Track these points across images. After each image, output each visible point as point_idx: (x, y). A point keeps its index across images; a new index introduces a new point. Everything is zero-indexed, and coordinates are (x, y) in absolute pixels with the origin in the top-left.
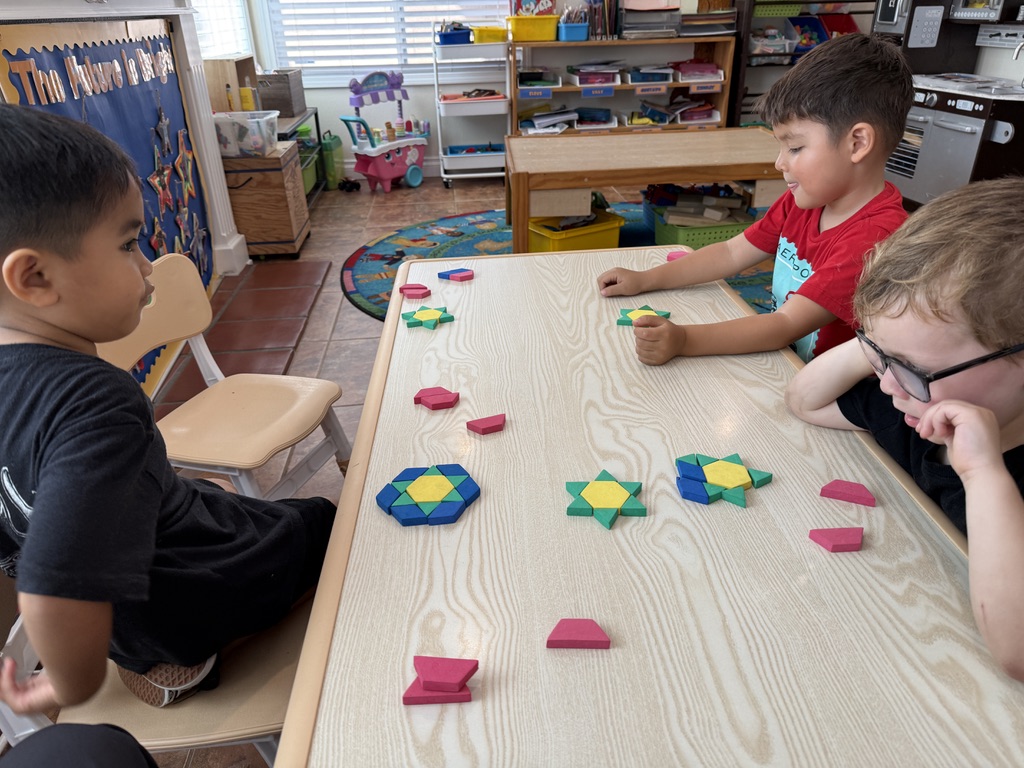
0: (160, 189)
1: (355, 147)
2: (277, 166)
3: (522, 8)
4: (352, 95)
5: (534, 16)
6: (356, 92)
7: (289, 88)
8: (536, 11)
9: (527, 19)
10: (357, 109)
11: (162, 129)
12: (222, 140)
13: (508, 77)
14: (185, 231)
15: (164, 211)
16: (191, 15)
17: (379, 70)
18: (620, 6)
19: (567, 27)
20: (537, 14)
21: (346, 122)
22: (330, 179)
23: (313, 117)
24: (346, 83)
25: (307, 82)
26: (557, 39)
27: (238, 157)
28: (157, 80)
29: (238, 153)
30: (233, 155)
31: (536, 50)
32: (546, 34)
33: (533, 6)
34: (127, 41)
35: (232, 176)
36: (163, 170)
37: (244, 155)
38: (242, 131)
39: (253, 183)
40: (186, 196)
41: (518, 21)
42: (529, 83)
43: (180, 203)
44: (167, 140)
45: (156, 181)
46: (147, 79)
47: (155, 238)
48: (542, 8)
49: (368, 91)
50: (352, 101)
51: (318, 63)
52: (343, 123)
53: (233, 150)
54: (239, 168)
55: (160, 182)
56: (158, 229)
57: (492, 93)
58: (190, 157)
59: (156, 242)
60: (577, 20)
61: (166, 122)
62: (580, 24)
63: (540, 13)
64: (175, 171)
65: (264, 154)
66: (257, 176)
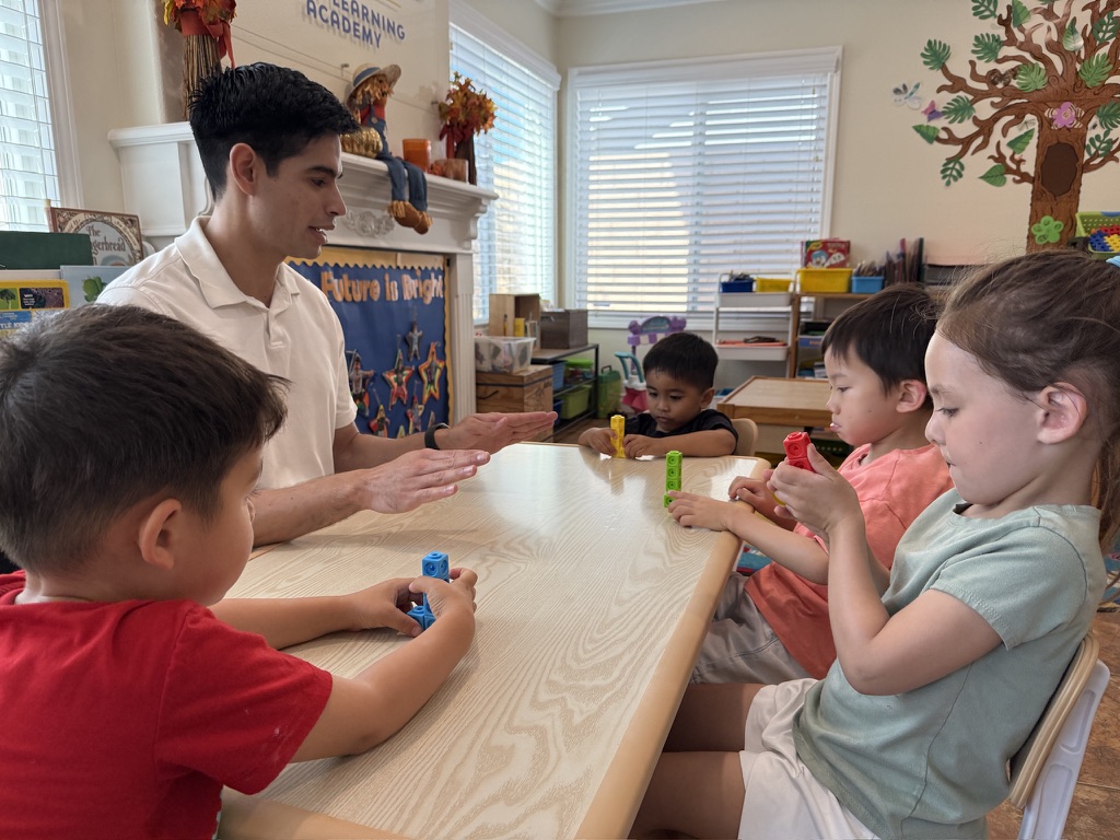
0: (395, 384)
1: (626, 382)
2: (520, 383)
3: (812, 261)
4: (631, 335)
5: (824, 269)
6: (635, 332)
7: (568, 324)
8: (828, 264)
9: (816, 272)
10: (634, 348)
11: (412, 339)
12: (478, 356)
13: (790, 327)
14: (415, 424)
15: (394, 403)
16: (471, 255)
17: (661, 315)
18: (924, 261)
19: (858, 281)
20: (828, 267)
21: (621, 358)
22: (601, 409)
23: (593, 351)
24: (626, 325)
25: (592, 322)
26: (849, 291)
27: (489, 373)
28: (419, 300)
29: (490, 369)
30: (486, 370)
31: (829, 301)
32: (837, 285)
33: (823, 260)
34: (394, 267)
35: (482, 388)
36: (403, 369)
37: (495, 371)
38: (496, 351)
39: (498, 396)
40: (426, 396)
41: (806, 274)
42: (811, 333)
43: (416, 400)
44: (415, 347)
45: (392, 378)
46: (407, 297)
47: (376, 421)
48: (834, 262)
49: (646, 332)
50: (630, 341)
51: (613, 307)
52: (618, 359)
53: (486, 366)
54: (488, 382)
55: (397, 380)
56: (381, 415)
57: (772, 340)
58: (441, 365)
59: (375, 426)
60: (871, 273)
61: (416, 334)
62: (875, 278)
63: (831, 266)
64: (417, 373)
65: (511, 372)
66: (502, 390)
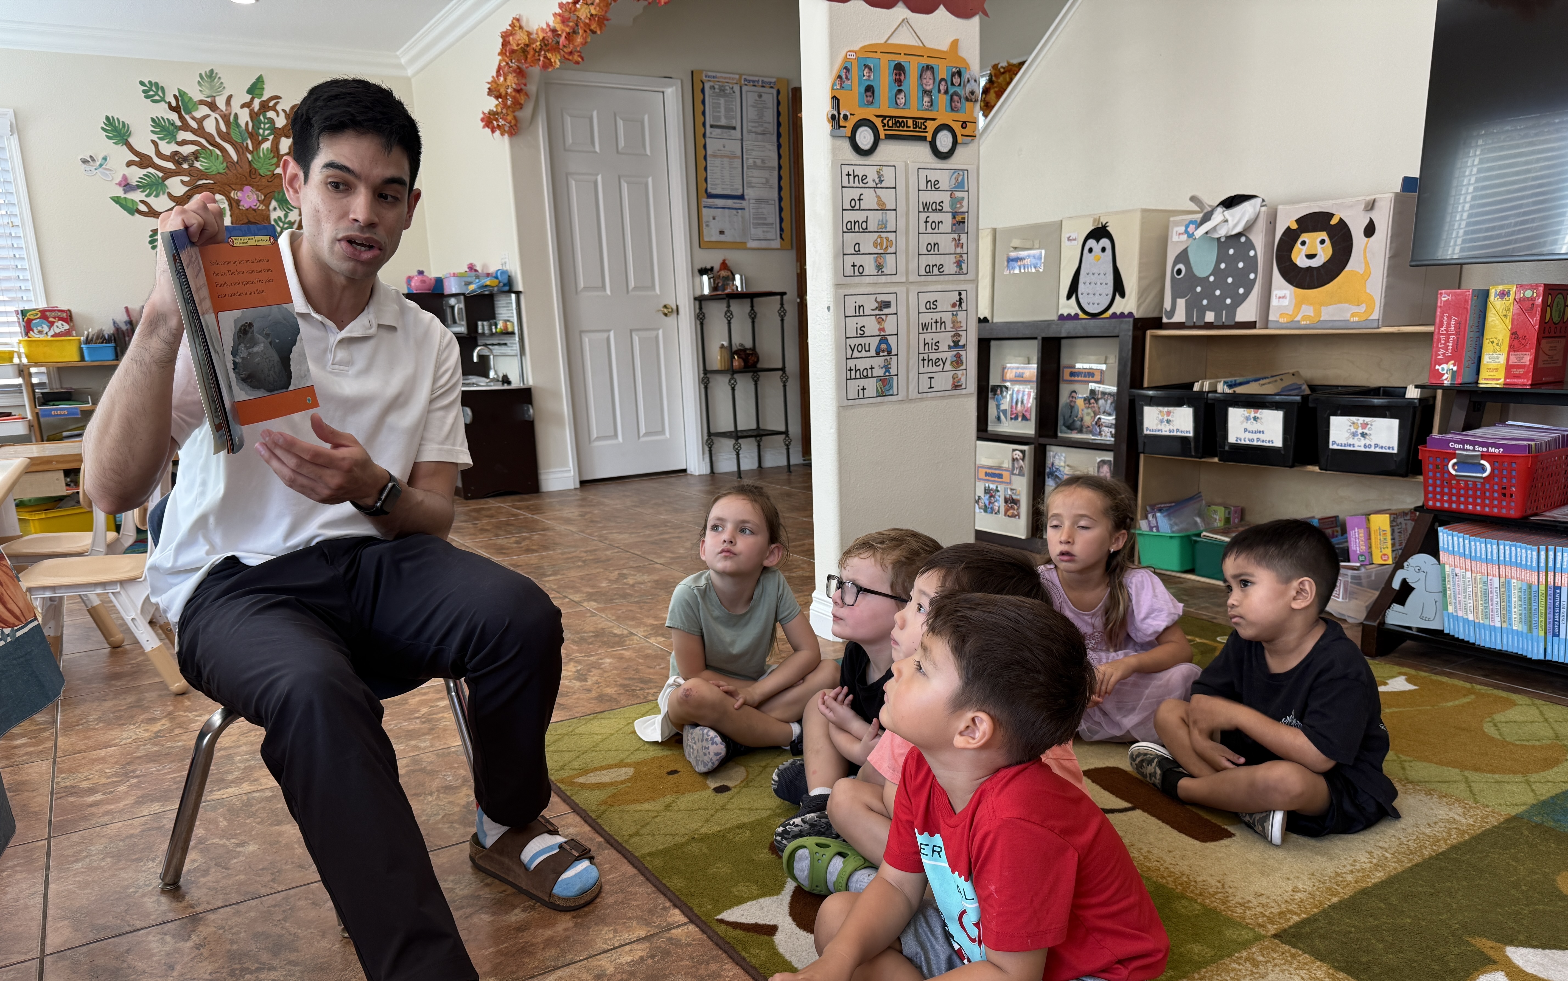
3: (33, 331)
5: (49, 338)
8: (51, 333)
9: (41, 341)
13: (26, 400)
19: (88, 348)
20: (52, 336)
26: (82, 358)
31: (62, 371)
32: (68, 354)
33: (45, 329)
41: (30, 343)
42: (51, 403)
48: (58, 331)
57: (9, 415)
60: (100, 341)
62: (104, 345)
63: (56, 335)
